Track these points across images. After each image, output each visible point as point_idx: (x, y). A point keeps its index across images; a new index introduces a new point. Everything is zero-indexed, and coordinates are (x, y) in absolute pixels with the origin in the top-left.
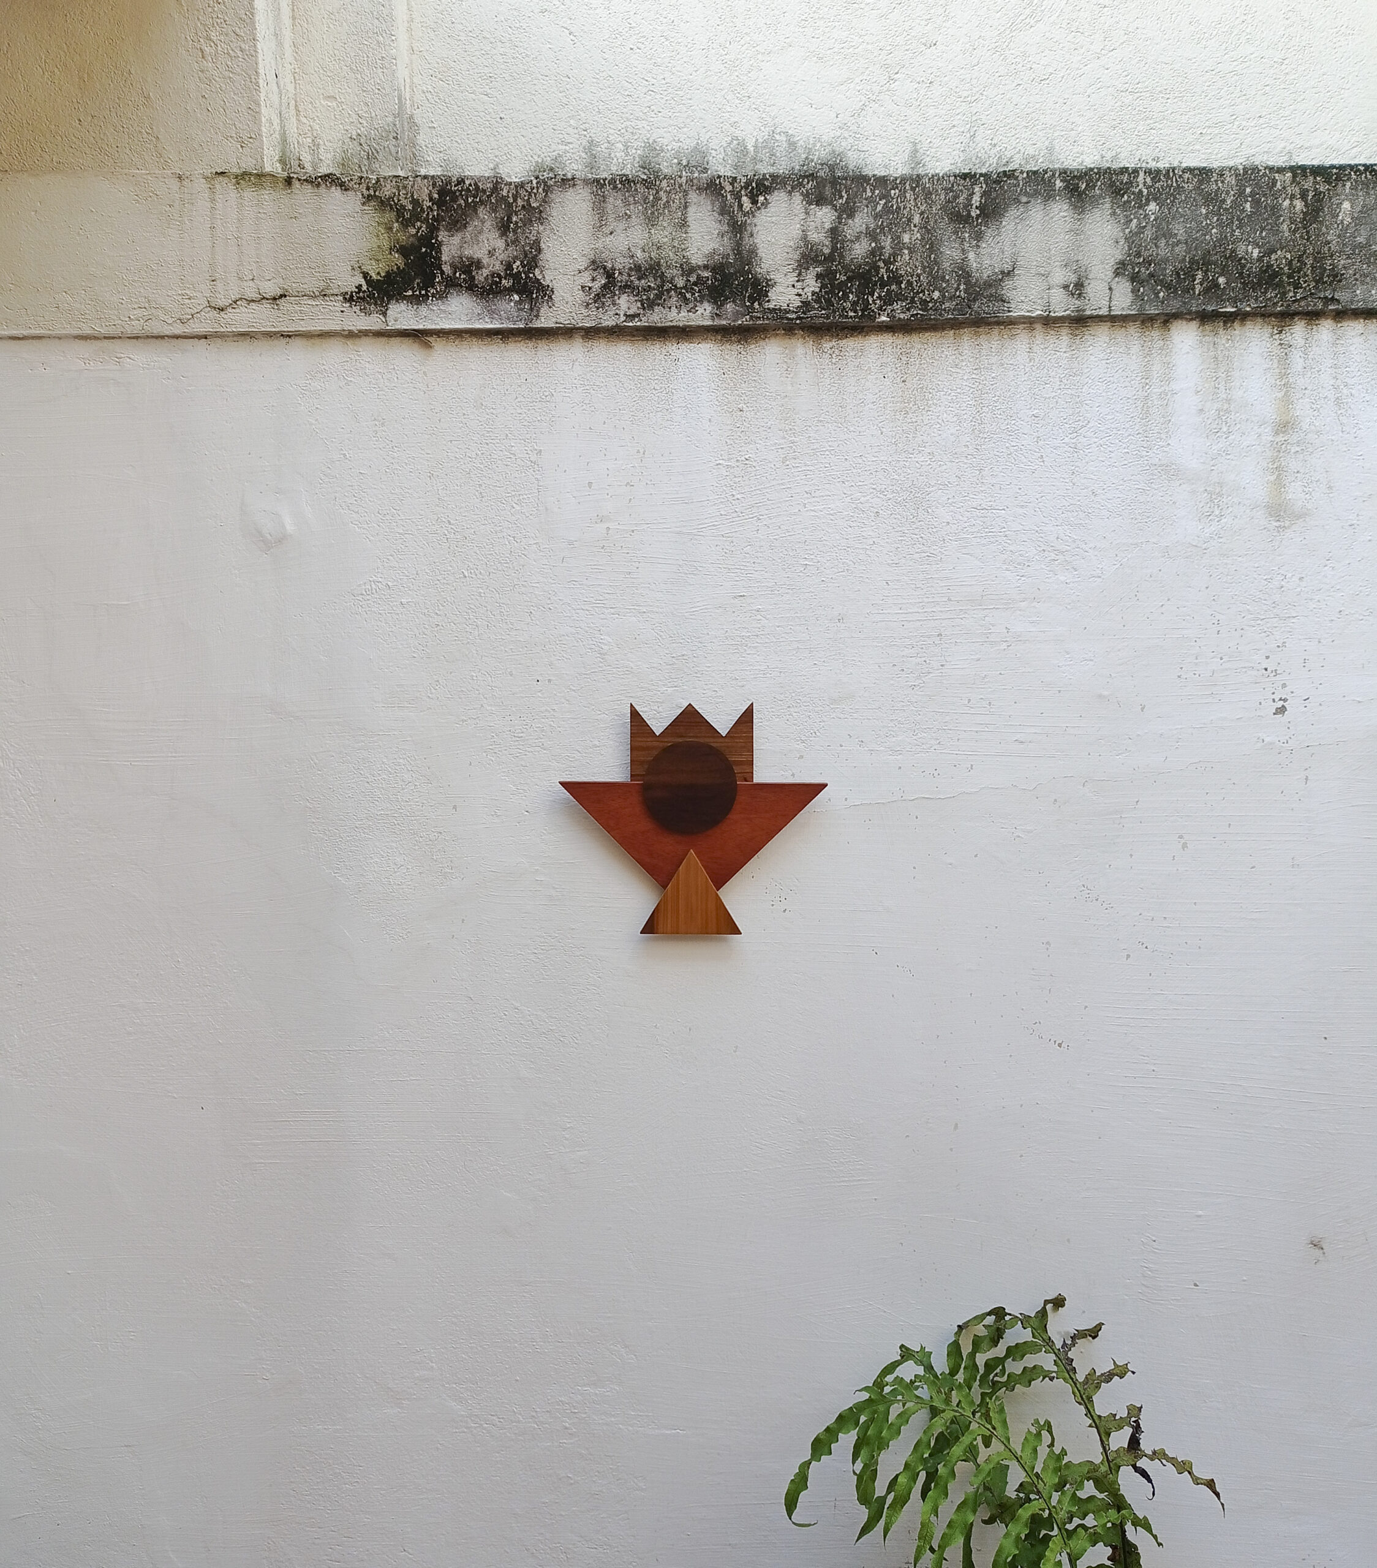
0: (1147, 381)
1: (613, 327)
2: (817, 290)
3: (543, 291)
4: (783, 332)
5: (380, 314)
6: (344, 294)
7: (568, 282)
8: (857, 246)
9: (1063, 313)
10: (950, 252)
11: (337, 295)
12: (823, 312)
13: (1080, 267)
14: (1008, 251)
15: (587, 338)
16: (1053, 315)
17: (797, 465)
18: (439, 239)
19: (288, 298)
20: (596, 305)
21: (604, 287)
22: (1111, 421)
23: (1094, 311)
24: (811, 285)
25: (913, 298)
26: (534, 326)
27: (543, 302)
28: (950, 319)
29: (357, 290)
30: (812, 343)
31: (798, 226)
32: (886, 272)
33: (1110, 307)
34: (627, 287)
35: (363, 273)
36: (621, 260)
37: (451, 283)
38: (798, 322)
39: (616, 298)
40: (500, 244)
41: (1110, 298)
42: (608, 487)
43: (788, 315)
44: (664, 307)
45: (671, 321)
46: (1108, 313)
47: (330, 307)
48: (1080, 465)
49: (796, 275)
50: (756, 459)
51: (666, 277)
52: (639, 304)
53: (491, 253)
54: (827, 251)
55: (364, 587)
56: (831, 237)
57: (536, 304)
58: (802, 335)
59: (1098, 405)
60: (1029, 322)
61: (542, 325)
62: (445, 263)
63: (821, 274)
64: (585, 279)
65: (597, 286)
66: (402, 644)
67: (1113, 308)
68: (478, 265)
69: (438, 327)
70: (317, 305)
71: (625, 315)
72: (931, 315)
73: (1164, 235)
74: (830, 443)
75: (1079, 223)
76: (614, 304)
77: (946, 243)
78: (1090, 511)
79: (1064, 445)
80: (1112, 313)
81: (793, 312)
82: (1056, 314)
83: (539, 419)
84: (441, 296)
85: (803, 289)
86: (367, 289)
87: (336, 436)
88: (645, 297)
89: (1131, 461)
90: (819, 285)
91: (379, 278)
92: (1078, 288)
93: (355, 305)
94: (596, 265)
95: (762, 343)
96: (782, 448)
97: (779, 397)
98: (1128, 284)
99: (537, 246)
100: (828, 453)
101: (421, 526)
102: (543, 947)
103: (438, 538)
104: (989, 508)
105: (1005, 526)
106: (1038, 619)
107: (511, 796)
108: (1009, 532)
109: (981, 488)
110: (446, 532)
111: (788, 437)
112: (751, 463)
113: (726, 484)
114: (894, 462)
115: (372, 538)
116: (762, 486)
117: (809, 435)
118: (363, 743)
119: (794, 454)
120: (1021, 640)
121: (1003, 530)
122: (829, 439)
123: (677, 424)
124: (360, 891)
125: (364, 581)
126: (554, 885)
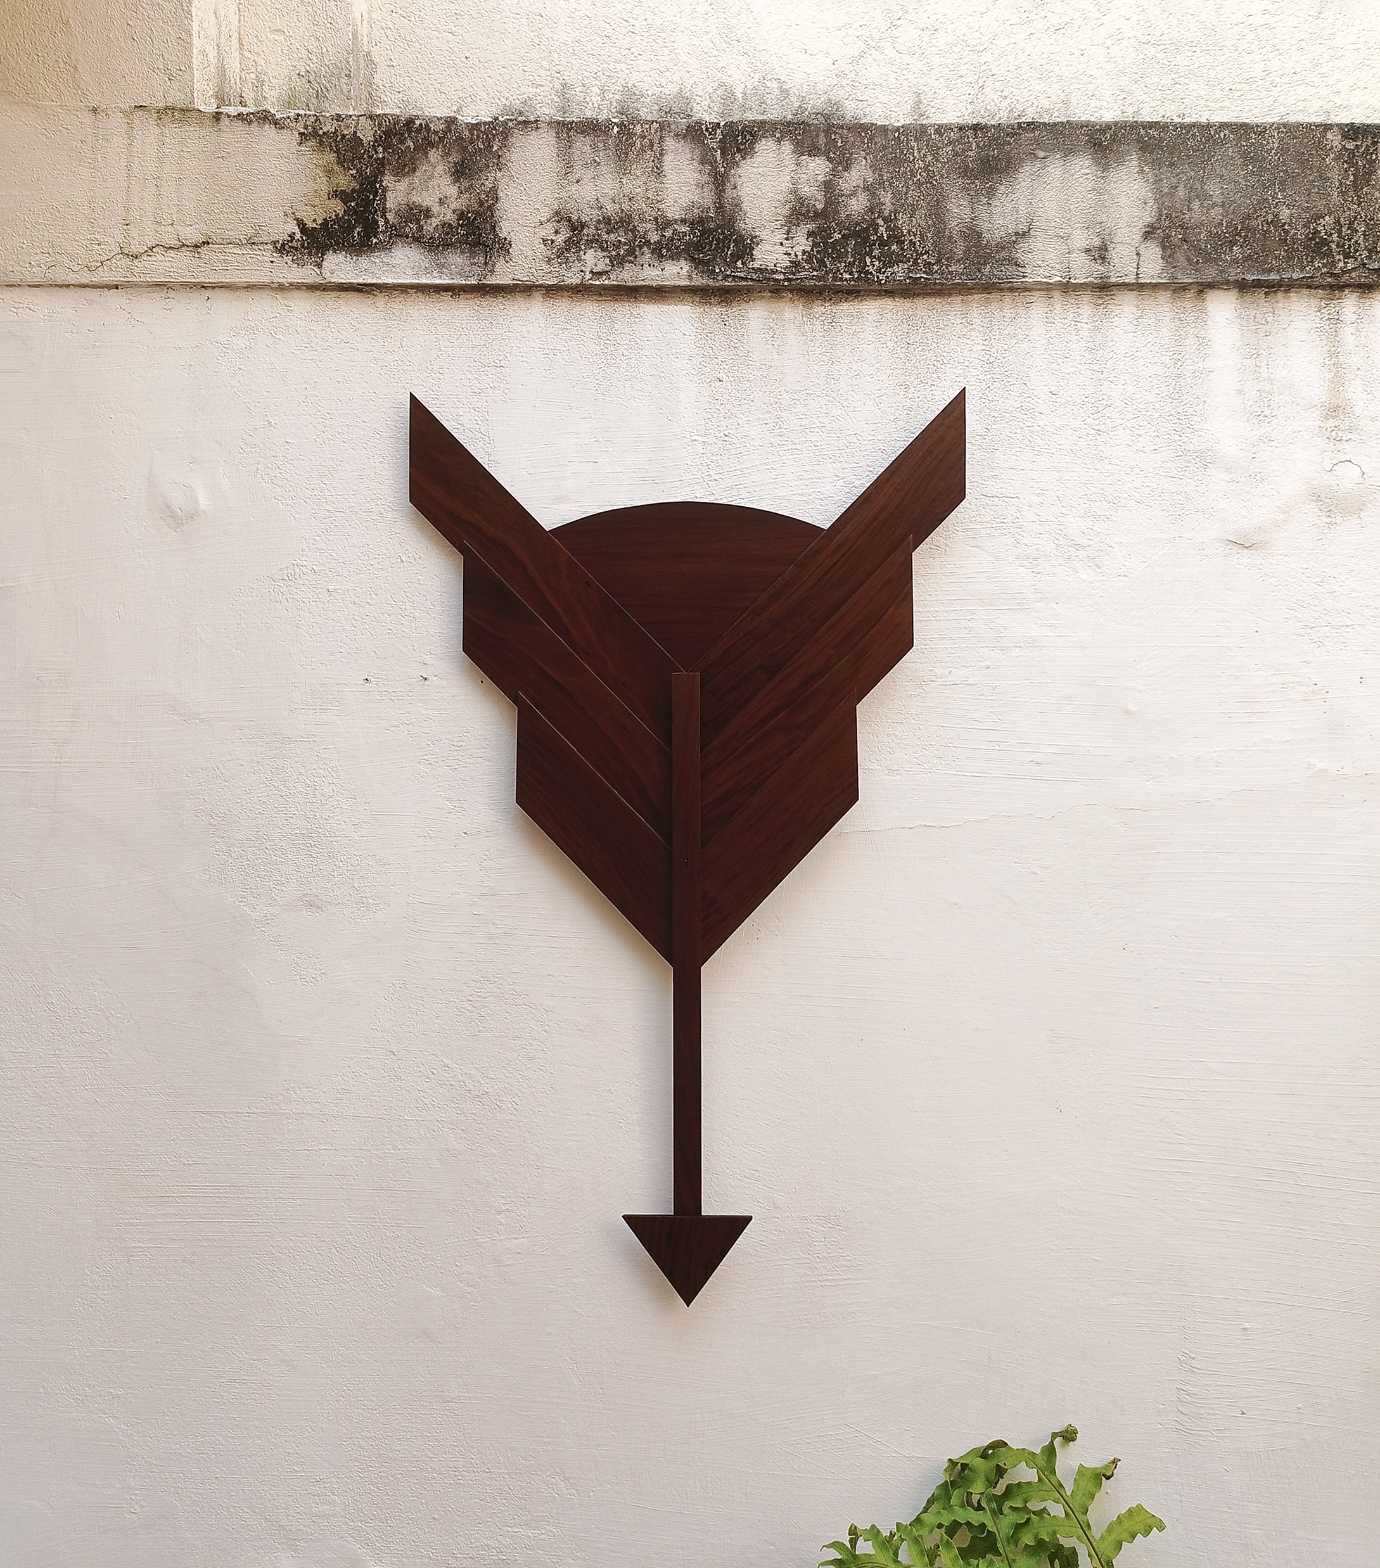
0: (1180, 357)
1: (577, 286)
2: (809, 249)
3: (499, 244)
4: (770, 294)
5: (314, 266)
6: (275, 243)
7: (527, 234)
8: (853, 201)
9: (1085, 280)
10: (958, 210)
11: (266, 244)
12: (815, 273)
13: (1104, 230)
14: (1023, 210)
15: (548, 297)
16: (1074, 282)
17: (783, 443)
18: (383, 184)
19: (211, 245)
20: (559, 261)
21: (568, 241)
22: (1139, 401)
23: (1119, 279)
24: (802, 243)
25: (916, 260)
26: (488, 282)
27: (499, 256)
28: (958, 284)
29: (289, 239)
30: (802, 307)
31: (788, 178)
32: (886, 231)
33: (1138, 274)
34: (592, 242)
35: (297, 219)
36: (588, 211)
37: (397, 234)
38: (786, 284)
39: (582, 253)
40: (453, 191)
41: (1138, 264)
42: (568, 464)
43: (774, 276)
44: (635, 265)
45: (643, 280)
46: (1134, 281)
47: (258, 257)
48: (1103, 449)
49: (784, 232)
50: (736, 435)
51: (638, 231)
52: (607, 261)
53: (441, 202)
54: (820, 206)
55: (286, 571)
56: (824, 191)
57: (491, 257)
58: (791, 299)
59: (1124, 382)
60: (1047, 289)
61: (498, 282)
62: (390, 211)
63: (813, 232)
64: (548, 231)
65: (560, 239)
66: (327, 637)
67: (1140, 276)
68: (427, 213)
69: (380, 281)
70: (243, 254)
71: (592, 272)
72: (935, 279)
73: (1198, 197)
74: (820, 419)
75: (1102, 181)
76: (579, 260)
77: (953, 200)
78: (1116, 502)
79: (1086, 426)
80: (1140, 281)
81: (781, 272)
82: (1077, 281)
83: (492, 385)
84: (385, 247)
85: (792, 248)
86: (301, 237)
87: (260, 400)
88: (614, 253)
89: (1161, 445)
90: (811, 244)
91: (315, 225)
92: (1100, 253)
93: (287, 256)
94: (560, 216)
95: (744, 306)
96: (766, 424)
97: (764, 367)
98: (1157, 249)
99: (493, 193)
100: (819, 430)
101: (354, 503)
102: (480, 994)
103: (373, 518)
104: (1001, 496)
105: (1019, 516)
106: (1056, 622)
107: (448, 815)
108: (1024, 523)
109: (991, 473)
110: (382, 511)
111: (773, 412)
112: (731, 440)
113: (703, 462)
114: (892, 442)
115: (297, 516)
116: (743, 466)
117: (797, 410)
118: (278, 751)
119: (779, 431)
120: (1036, 646)
121: (1017, 520)
122: (820, 415)
123: (648, 394)
124: (268, 923)
125: (287, 565)
126: (494, 921)
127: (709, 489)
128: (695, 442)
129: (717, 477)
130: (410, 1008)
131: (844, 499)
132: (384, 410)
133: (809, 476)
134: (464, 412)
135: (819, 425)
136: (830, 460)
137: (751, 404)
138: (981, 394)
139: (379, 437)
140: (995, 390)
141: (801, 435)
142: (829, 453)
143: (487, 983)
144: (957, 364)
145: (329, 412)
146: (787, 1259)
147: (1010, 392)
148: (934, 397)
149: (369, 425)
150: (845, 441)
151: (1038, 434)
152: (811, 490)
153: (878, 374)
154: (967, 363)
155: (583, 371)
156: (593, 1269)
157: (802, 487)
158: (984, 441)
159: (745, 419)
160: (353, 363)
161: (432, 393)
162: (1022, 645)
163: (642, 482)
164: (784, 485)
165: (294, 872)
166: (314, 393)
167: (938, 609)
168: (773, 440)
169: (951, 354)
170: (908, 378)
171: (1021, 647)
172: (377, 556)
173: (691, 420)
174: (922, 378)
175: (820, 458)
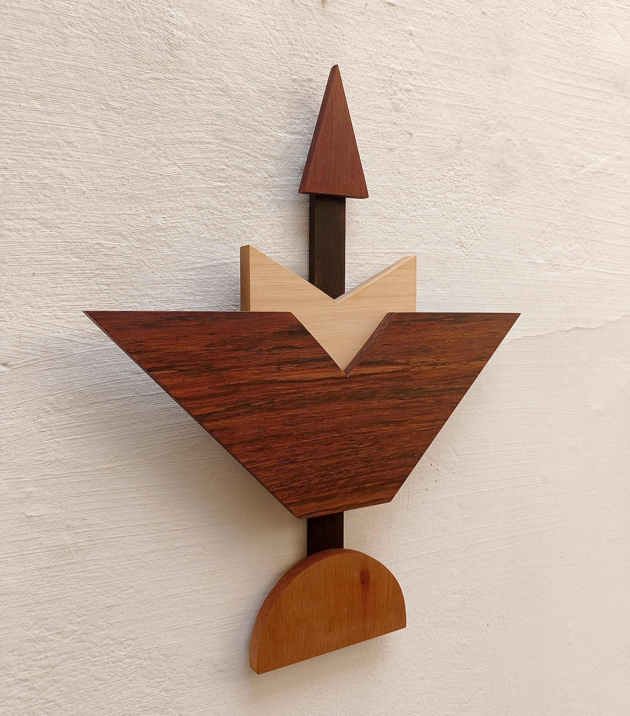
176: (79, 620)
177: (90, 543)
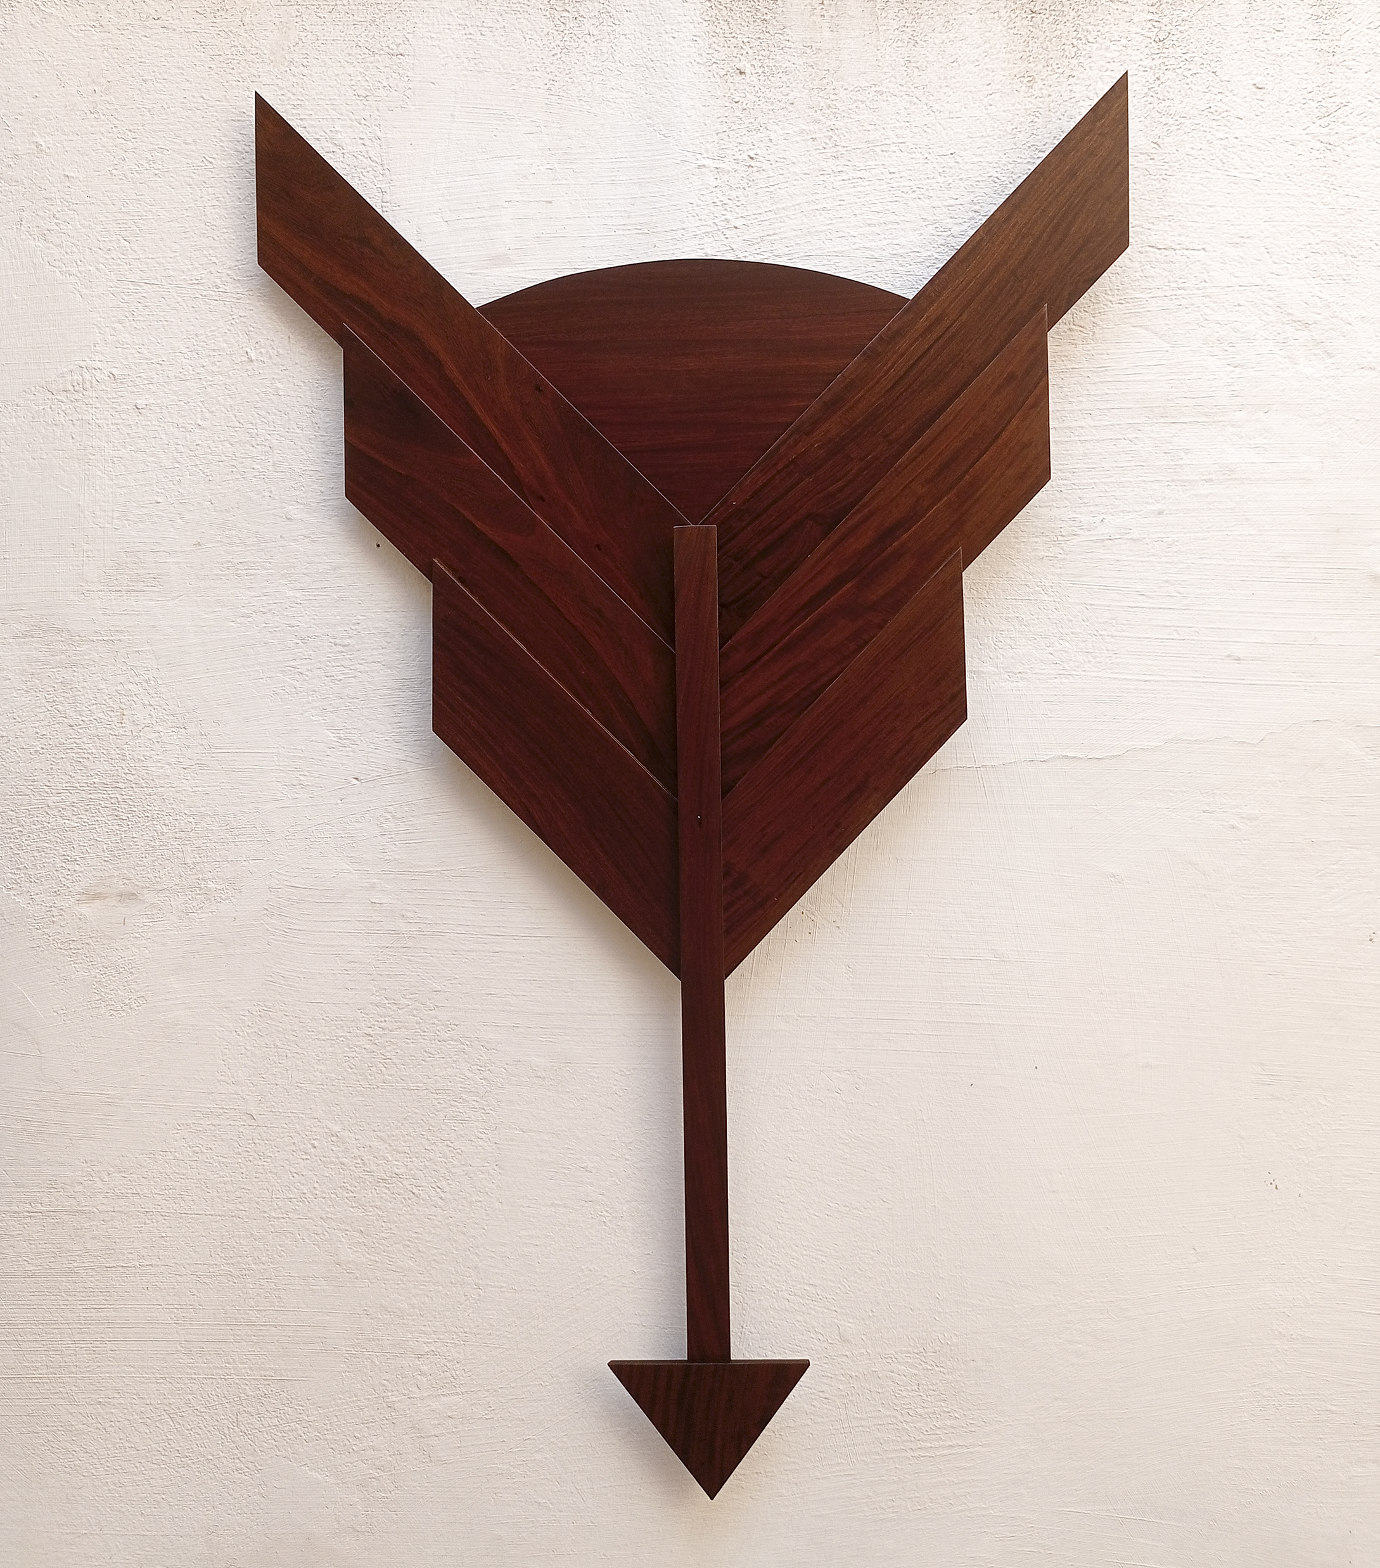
17: (841, 169)
42: (506, 205)
48: (1336, 172)
50: (768, 157)
66: (136, 480)
74: (898, 132)
79: (1309, 138)
83: (385, 84)
96: (814, 139)
100: (895, 149)
101: (174, 270)
102: (383, 1024)
103: (205, 293)
104: (1178, 247)
105: (1207, 278)
106: (1265, 441)
107: (329, 752)
108: (1213, 289)
109: (1163, 213)
110: (218, 282)
111: (825, 120)
112: (759, 164)
113: (716, 200)
114: (1010, 166)
115: (85, 291)
116: (779, 206)
117: (861, 117)
118: (63, 656)
119: (834, 150)
120: (1235, 479)
121: (1204, 284)
122: (898, 124)
123: (629, 95)
124: (53, 922)
125: (71, 367)
126: (404, 912)
127: (726, 242)
128: (704, 170)
129: (738, 223)
130: (276, 1047)
131: (937, 255)
132: (217, 124)
133: (882, 220)
134: (343, 126)
135: (895, 140)
136: (914, 195)
137: (790, 108)
138: (1146, 90)
139: (210, 166)
140: (1169, 83)
141: (867, 156)
142: (912, 184)
143: (395, 1007)
144: (1108, 43)
145: (131, 128)
146: (861, 1419)
147: (1191, 85)
148: (1073, 95)
149: (194, 148)
150: (935, 165)
151: (1235, 150)
152: (885, 242)
153: (987, 59)
154: (1124, 42)
155: (527, 59)
156: (565, 1439)
157: (870, 237)
158: (1151, 162)
159: (781, 132)
160: (168, 52)
161: (293, 97)
162: (1213, 477)
163: (621, 232)
164: (842, 234)
165: (92, 842)
166: (107, 98)
167: (1083, 424)
168: (824, 164)
169: (1099, 28)
170: (1032, 65)
171: (1211, 480)
172: (212, 353)
173: (696, 135)
174: (1055, 66)
175: (898, 193)
176: (411, 996)
177: (421, 933)
